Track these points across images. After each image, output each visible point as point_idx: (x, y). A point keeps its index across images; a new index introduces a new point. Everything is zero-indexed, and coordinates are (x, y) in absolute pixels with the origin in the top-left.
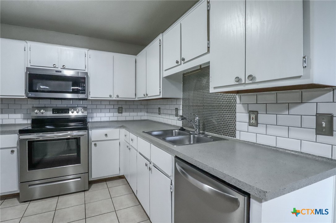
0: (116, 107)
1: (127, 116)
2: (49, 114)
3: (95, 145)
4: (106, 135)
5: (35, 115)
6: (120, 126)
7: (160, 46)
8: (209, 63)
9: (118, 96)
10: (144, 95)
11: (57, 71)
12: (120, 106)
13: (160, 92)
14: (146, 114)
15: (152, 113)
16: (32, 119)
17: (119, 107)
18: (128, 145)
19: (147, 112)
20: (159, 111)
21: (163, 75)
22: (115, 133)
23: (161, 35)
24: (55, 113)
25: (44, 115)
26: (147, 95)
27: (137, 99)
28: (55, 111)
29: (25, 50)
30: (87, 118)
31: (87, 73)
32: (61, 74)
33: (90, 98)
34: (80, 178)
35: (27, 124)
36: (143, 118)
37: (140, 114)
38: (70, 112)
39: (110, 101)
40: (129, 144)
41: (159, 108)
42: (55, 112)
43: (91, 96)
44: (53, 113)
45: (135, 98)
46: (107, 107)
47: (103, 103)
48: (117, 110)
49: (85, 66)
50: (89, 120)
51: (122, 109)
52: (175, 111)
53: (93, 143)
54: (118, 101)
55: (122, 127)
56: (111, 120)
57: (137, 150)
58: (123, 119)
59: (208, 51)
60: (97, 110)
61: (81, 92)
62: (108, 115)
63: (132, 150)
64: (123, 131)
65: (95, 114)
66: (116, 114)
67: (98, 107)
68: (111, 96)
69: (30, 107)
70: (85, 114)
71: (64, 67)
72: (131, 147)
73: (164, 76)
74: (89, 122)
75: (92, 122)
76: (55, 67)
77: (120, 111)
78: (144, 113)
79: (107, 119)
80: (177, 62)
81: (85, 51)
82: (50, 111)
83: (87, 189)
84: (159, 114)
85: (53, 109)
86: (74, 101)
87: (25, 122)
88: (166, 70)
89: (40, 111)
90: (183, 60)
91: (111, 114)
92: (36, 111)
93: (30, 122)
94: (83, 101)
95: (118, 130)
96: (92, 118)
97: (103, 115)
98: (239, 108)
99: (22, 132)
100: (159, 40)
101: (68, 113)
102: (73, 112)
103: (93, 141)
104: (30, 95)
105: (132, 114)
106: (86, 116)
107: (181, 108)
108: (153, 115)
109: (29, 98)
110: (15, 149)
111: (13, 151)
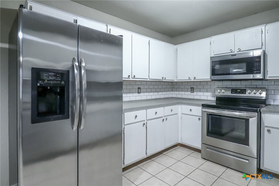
2: (229, 93)
3: (269, 131)
5: (218, 94)
11: (232, 55)
16: (217, 97)
25: (225, 94)
29: (211, 44)
32: (236, 57)
33: (268, 78)
34: (248, 160)
38: (247, 93)
42: (234, 92)
43: (269, 75)
44: (232, 93)
49: (262, 44)
53: (266, 129)
61: (255, 72)
70: (263, 95)
71: (239, 50)
76: (231, 52)
81: (262, 27)
82: (229, 91)
85: (232, 89)
89: (221, 91)
92: (219, 91)
101: (245, 93)
103: (266, 127)
104: (213, 78)
106: (265, 97)
109: (212, 80)
110: (201, 118)
111: (199, 119)
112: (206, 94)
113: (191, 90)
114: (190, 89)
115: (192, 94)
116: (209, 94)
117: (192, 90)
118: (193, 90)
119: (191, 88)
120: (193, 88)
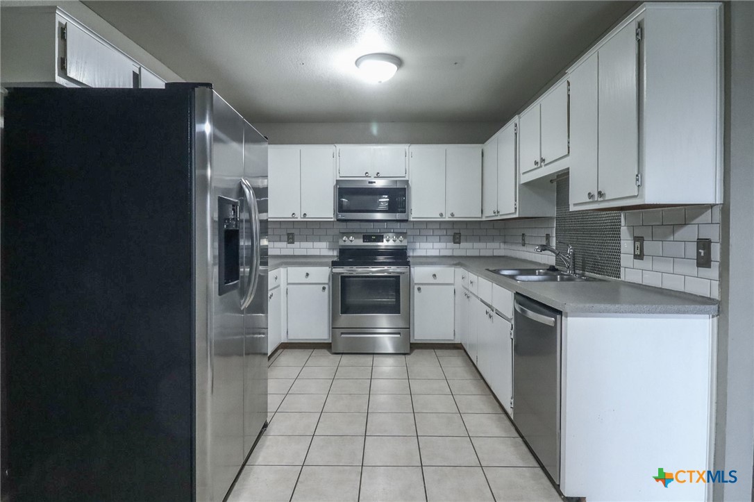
0: (451, 232)
1: (467, 248)
2: (358, 242)
3: (419, 289)
4: (434, 275)
5: (343, 244)
6: (455, 262)
7: (516, 134)
8: (568, 169)
9: (452, 215)
10: (494, 213)
11: (370, 182)
12: (457, 231)
13: (516, 208)
14: (502, 245)
15: (512, 243)
16: (340, 249)
17: (455, 233)
18: (467, 292)
19: (505, 242)
20: (523, 240)
21: (519, 181)
22: (447, 273)
23: (517, 117)
24: (366, 242)
25: (353, 244)
26: (498, 212)
27: (484, 219)
28: (367, 238)
29: (333, 157)
30: (406, 249)
31: (407, 182)
32: (374, 186)
33: (412, 219)
34: (399, 334)
35: (333, 256)
36: (496, 253)
37: (490, 245)
38: (385, 240)
39: (441, 222)
40: (468, 290)
41: (523, 234)
43: (413, 215)
44: (363, 241)
45: (482, 218)
46: (437, 232)
47: (430, 226)
48: (452, 237)
49: (406, 171)
50: (410, 253)
51: (460, 236)
52: (545, 239)
53: (416, 287)
54: (453, 223)
55: (459, 265)
56: (441, 254)
57: (477, 297)
58: (462, 253)
59: (569, 153)
60: (421, 237)
61: (399, 210)
62: (437, 245)
63: (473, 298)
64: (460, 271)
65: (418, 245)
66: (451, 245)
67: (423, 232)
68: (441, 215)
69: (337, 232)
70: (405, 243)
71: (378, 176)
72: (470, 295)
73: (522, 182)
74: (409, 257)
75: (413, 257)
76: (367, 176)
77: (457, 239)
78: (498, 244)
79: (435, 253)
80: (536, 163)
81: (405, 147)
82: (359, 238)
83: (408, 352)
84: (524, 245)
85: (364, 236)
86: (389, 223)
87: (331, 253)
88: (524, 173)
89: (348, 238)
90: (543, 160)
91: (443, 245)
92: (345, 238)
93: (335, 253)
94: (402, 224)
95: (452, 269)
96: (414, 250)
97: (430, 245)
98: (624, 231)
99: (334, 264)
100: (514, 125)
101: (382, 241)
102: (388, 241)
103: (416, 284)
104: (341, 216)
105: (477, 245)
106: (406, 246)
107: (554, 235)
108: (514, 247)
109: (338, 220)
110: (326, 286)
111: (324, 288)
112: (317, 244)
113: (288, 239)
114: (286, 237)
115: (290, 245)
116: (324, 245)
117: (291, 239)
118: (293, 239)
119: (288, 234)
120: (292, 234)
